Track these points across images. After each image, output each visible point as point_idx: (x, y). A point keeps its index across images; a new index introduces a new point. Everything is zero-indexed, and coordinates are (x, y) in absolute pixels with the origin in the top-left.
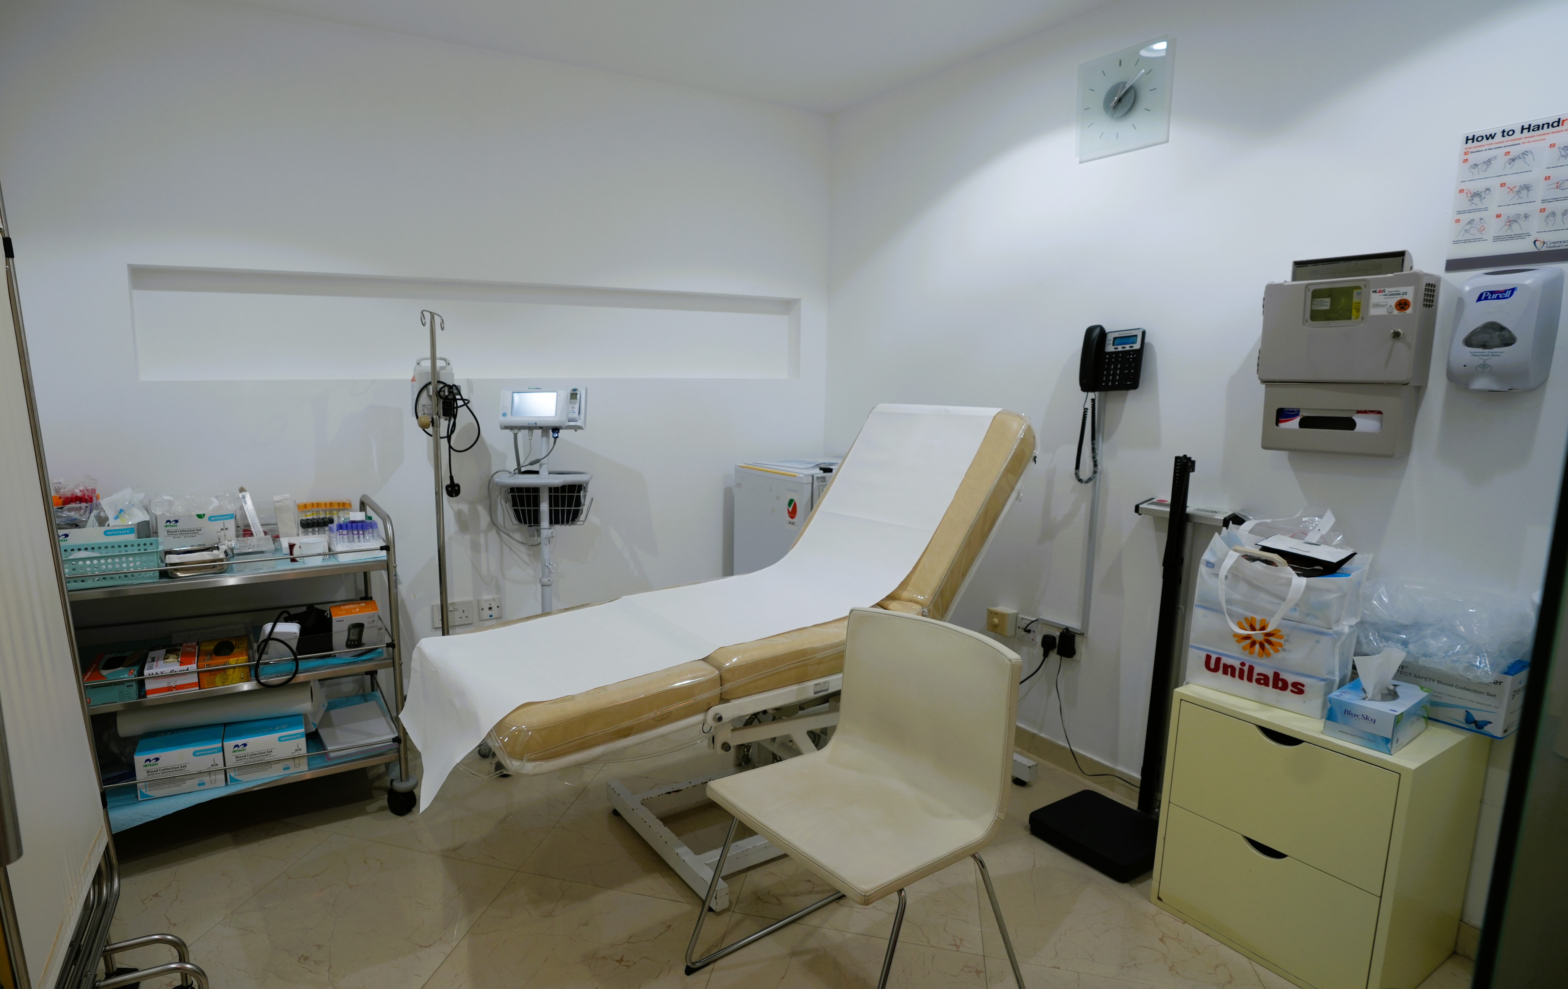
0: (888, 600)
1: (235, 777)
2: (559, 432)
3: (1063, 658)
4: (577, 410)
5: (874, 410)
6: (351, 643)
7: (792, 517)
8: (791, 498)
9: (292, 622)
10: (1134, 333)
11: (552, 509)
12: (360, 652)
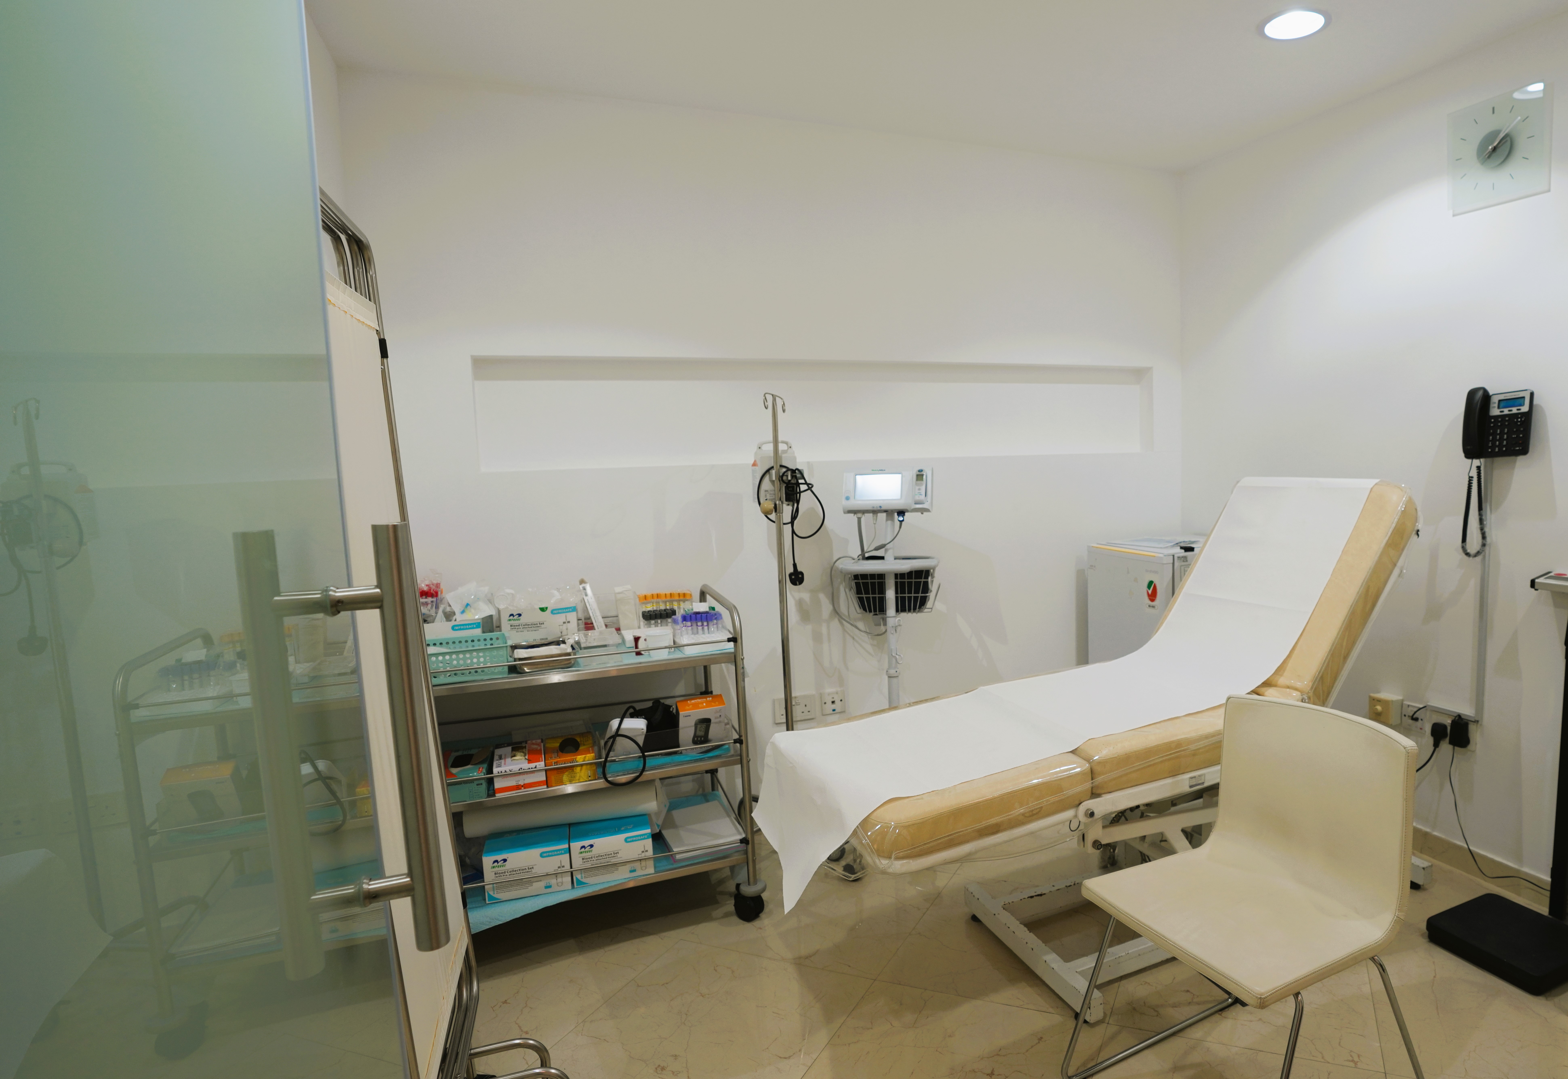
0: (1263, 687)
1: (581, 880)
2: (904, 515)
3: (1455, 747)
4: (924, 493)
5: (1239, 484)
6: (697, 739)
7: (1152, 600)
8: (1151, 580)
9: (638, 718)
10: (1521, 395)
11: (898, 597)
12: (706, 749)
